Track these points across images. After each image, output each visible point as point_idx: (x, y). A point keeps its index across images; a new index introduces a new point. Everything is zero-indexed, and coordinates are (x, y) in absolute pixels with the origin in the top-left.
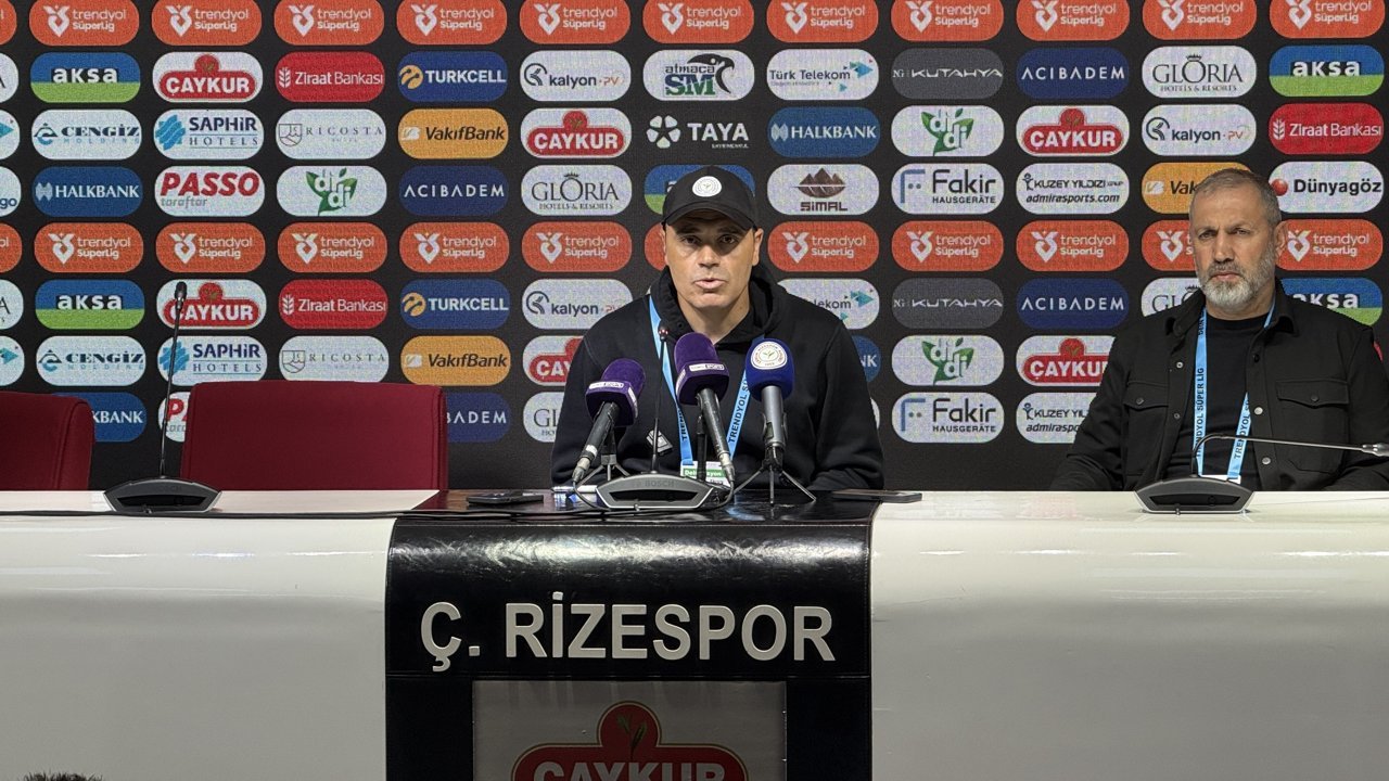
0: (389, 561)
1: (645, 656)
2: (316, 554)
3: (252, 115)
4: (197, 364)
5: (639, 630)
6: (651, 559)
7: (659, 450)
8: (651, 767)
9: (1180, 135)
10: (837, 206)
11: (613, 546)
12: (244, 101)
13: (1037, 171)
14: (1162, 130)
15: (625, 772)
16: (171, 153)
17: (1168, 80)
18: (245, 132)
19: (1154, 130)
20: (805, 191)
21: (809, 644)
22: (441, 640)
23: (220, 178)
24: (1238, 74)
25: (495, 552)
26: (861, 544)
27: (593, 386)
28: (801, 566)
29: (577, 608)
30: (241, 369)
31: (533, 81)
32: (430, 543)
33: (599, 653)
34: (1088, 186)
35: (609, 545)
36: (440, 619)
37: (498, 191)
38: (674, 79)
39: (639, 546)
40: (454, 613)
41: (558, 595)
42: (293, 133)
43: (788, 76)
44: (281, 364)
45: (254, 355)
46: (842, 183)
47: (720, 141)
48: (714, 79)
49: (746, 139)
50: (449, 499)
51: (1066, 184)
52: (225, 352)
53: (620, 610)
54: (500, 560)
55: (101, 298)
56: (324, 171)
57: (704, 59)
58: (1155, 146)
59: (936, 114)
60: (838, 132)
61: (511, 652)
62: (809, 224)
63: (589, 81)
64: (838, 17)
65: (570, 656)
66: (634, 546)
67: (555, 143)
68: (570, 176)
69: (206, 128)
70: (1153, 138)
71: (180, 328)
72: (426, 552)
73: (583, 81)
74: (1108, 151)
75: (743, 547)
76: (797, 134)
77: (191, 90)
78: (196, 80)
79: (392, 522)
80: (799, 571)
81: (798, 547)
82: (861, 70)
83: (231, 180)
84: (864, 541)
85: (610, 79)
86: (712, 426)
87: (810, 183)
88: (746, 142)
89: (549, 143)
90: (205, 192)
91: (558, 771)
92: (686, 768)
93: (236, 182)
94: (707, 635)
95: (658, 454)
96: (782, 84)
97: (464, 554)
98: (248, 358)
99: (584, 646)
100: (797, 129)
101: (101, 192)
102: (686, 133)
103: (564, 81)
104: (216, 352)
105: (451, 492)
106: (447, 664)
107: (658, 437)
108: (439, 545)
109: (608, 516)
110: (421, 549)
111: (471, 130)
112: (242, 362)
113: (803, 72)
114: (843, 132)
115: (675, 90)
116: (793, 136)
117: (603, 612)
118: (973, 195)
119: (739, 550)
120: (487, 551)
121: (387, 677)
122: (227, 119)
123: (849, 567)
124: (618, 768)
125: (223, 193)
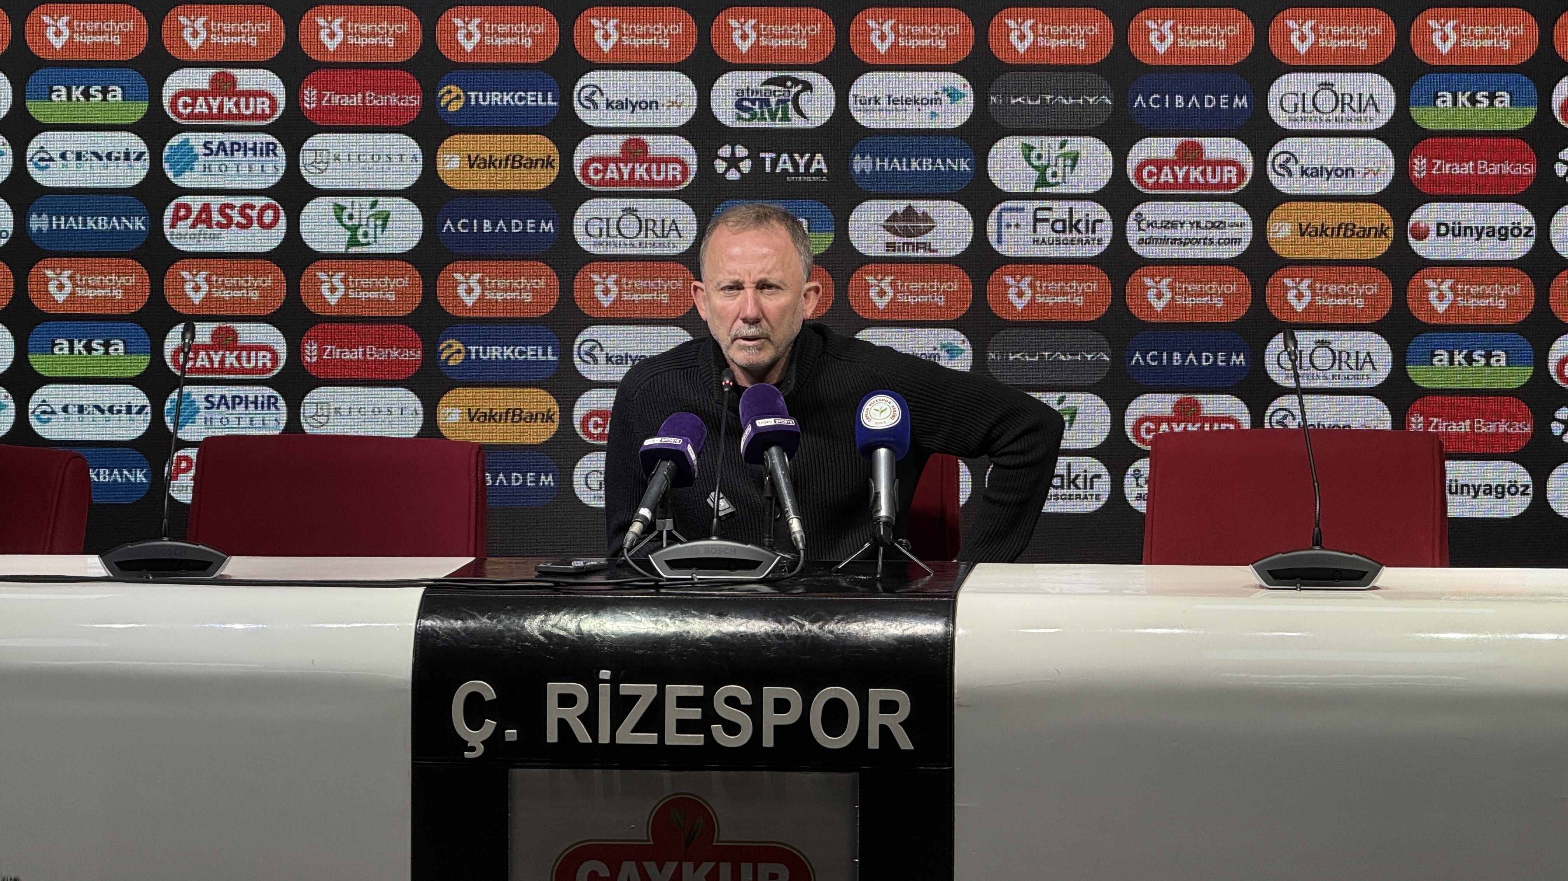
0: (416, 634)
1: (702, 743)
2: (336, 626)
3: (273, 139)
4: (208, 416)
5: (695, 713)
6: (709, 634)
7: (721, 514)
8: (707, 867)
9: (1309, 172)
10: (926, 246)
11: (668, 620)
12: (265, 123)
13: (1149, 210)
14: (1289, 165)
15: (679, 871)
16: (184, 181)
17: (1296, 111)
18: (265, 158)
19: (1281, 166)
20: (889, 229)
21: (884, 731)
22: (474, 723)
23: (236, 210)
24: (1374, 104)
25: (534, 625)
26: (945, 619)
27: (647, 442)
28: (877, 643)
29: (626, 689)
30: (258, 421)
31: (587, 103)
32: (463, 615)
33: (650, 738)
34: (1206, 228)
35: (662, 619)
36: (474, 699)
37: (548, 227)
38: (747, 104)
39: (697, 620)
40: (489, 692)
41: (605, 674)
42: (318, 160)
43: (873, 102)
44: (302, 418)
45: (272, 407)
46: (931, 220)
47: (796, 173)
48: (790, 104)
49: (825, 170)
50: (488, 567)
51: (1182, 224)
52: (240, 403)
53: (674, 690)
54: (541, 635)
55: (101, 342)
56: (353, 203)
57: (780, 82)
58: (1282, 184)
59: (1038, 145)
60: (927, 165)
61: (552, 736)
62: (893, 267)
63: (651, 105)
64: (929, 36)
65: (618, 742)
66: (691, 620)
67: (612, 173)
68: (629, 211)
69: (221, 153)
70: (1279, 174)
71: (186, 376)
72: (458, 624)
73: (643, 105)
74: (1230, 189)
75: (813, 622)
76: (882, 167)
77: (205, 110)
78: (211, 99)
79: (420, 591)
80: (874, 649)
81: (874, 622)
82: (954, 95)
83: (248, 211)
84: (948, 616)
85: (674, 103)
86: (780, 488)
87: (896, 221)
88: (824, 174)
89: (605, 174)
90: (219, 224)
91: (604, 871)
92: (746, 868)
93: (254, 214)
94: (771, 719)
95: (719, 518)
96: (866, 110)
97: (500, 627)
98: (266, 411)
99: (634, 730)
100: (882, 160)
101: (103, 223)
102: (758, 163)
103: (621, 105)
104: (230, 403)
105: (489, 559)
106: (480, 750)
107: (719, 499)
108: (473, 617)
109: (662, 587)
110: (452, 621)
111: (518, 158)
112: (258, 415)
113: (889, 96)
114: (933, 164)
115: (747, 116)
116: (878, 168)
117: (655, 694)
118: (1078, 236)
119: (808, 626)
120: (526, 624)
121: (413, 764)
122: (245, 144)
123: (931, 645)
124: (670, 867)
125: (239, 225)
